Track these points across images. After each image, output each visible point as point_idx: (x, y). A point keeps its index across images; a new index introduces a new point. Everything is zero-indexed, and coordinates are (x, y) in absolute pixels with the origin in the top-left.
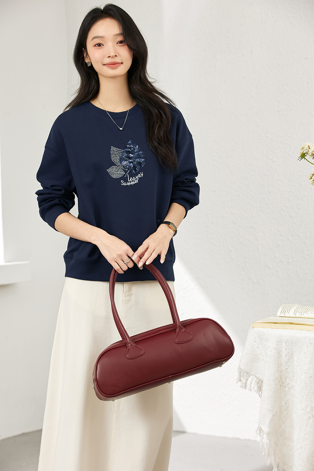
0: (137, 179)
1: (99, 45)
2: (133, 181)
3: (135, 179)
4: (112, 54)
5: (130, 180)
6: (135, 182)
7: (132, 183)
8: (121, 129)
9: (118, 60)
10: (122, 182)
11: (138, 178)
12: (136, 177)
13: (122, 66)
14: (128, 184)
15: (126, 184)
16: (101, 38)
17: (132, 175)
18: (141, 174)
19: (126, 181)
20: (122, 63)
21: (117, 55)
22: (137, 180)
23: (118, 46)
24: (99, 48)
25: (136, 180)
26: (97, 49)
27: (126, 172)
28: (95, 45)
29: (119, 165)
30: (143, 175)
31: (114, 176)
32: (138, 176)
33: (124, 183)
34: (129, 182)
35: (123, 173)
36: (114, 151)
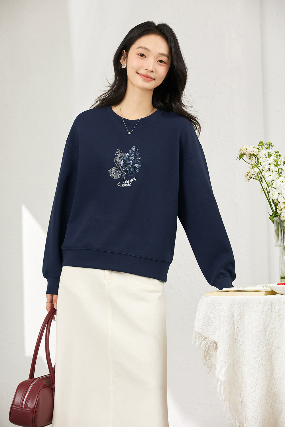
0: (130, 182)
1: (142, 55)
2: (127, 184)
3: (129, 182)
4: (151, 68)
5: (125, 182)
6: (128, 185)
7: (126, 186)
8: (129, 133)
9: (152, 75)
10: (119, 183)
11: (131, 182)
12: (130, 181)
13: (153, 81)
14: (123, 186)
15: (121, 186)
16: (147, 51)
17: (128, 178)
18: (135, 179)
19: (122, 183)
20: (154, 79)
21: (154, 71)
22: (130, 184)
23: (158, 63)
24: (141, 58)
27: (123, 174)
28: (138, 54)
29: (119, 167)
30: (136, 180)
31: (113, 177)
32: (132, 180)
33: (120, 184)
34: (124, 184)
35: (121, 175)
36: (119, 153)
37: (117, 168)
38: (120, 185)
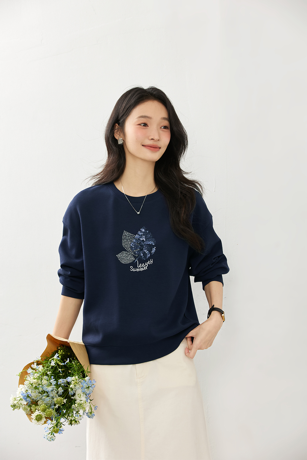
0: (146, 266)
2: (142, 267)
3: (144, 266)
4: (156, 137)
5: (140, 266)
6: (144, 269)
7: (141, 270)
8: (138, 213)
9: (158, 144)
10: (132, 267)
11: (147, 265)
12: (146, 264)
13: (160, 151)
14: (137, 270)
15: (135, 270)
16: (148, 119)
17: (142, 261)
19: (135, 267)
20: (160, 148)
21: (160, 139)
22: (146, 267)
23: (161, 130)
25: (145, 266)
26: (142, 128)
27: (135, 257)
29: (129, 251)
30: (152, 262)
31: (123, 262)
32: (147, 263)
33: (133, 269)
34: (138, 268)
35: (133, 259)
36: (126, 235)
37: (126, 252)
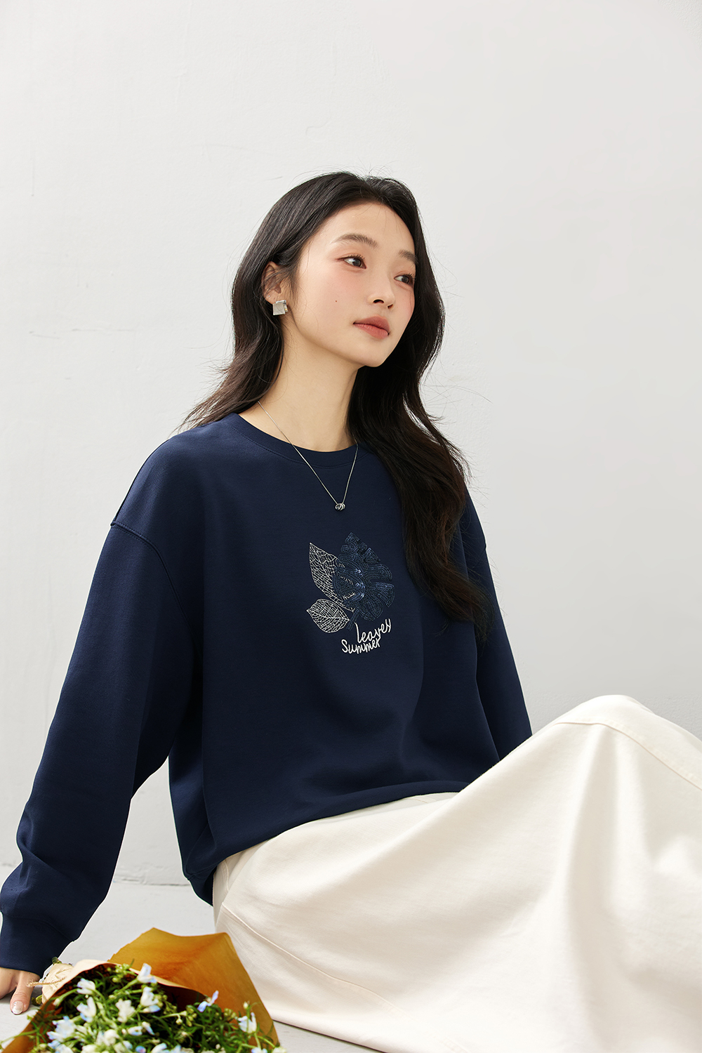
0: (377, 637)
2: (368, 643)
3: (372, 637)
4: (391, 296)
5: (362, 639)
6: (373, 646)
7: (366, 648)
10: (344, 643)
11: (379, 636)
12: (376, 632)
14: (357, 649)
15: (353, 650)
17: (369, 626)
18: (387, 625)
19: (353, 642)
20: (389, 334)
22: (378, 641)
23: (397, 284)
25: (374, 639)
27: (349, 614)
29: (333, 598)
30: (390, 627)
31: (325, 628)
32: (379, 630)
33: (348, 647)
34: (359, 645)
35: (345, 618)
36: (315, 556)
37: (327, 601)
38: (348, 650)
